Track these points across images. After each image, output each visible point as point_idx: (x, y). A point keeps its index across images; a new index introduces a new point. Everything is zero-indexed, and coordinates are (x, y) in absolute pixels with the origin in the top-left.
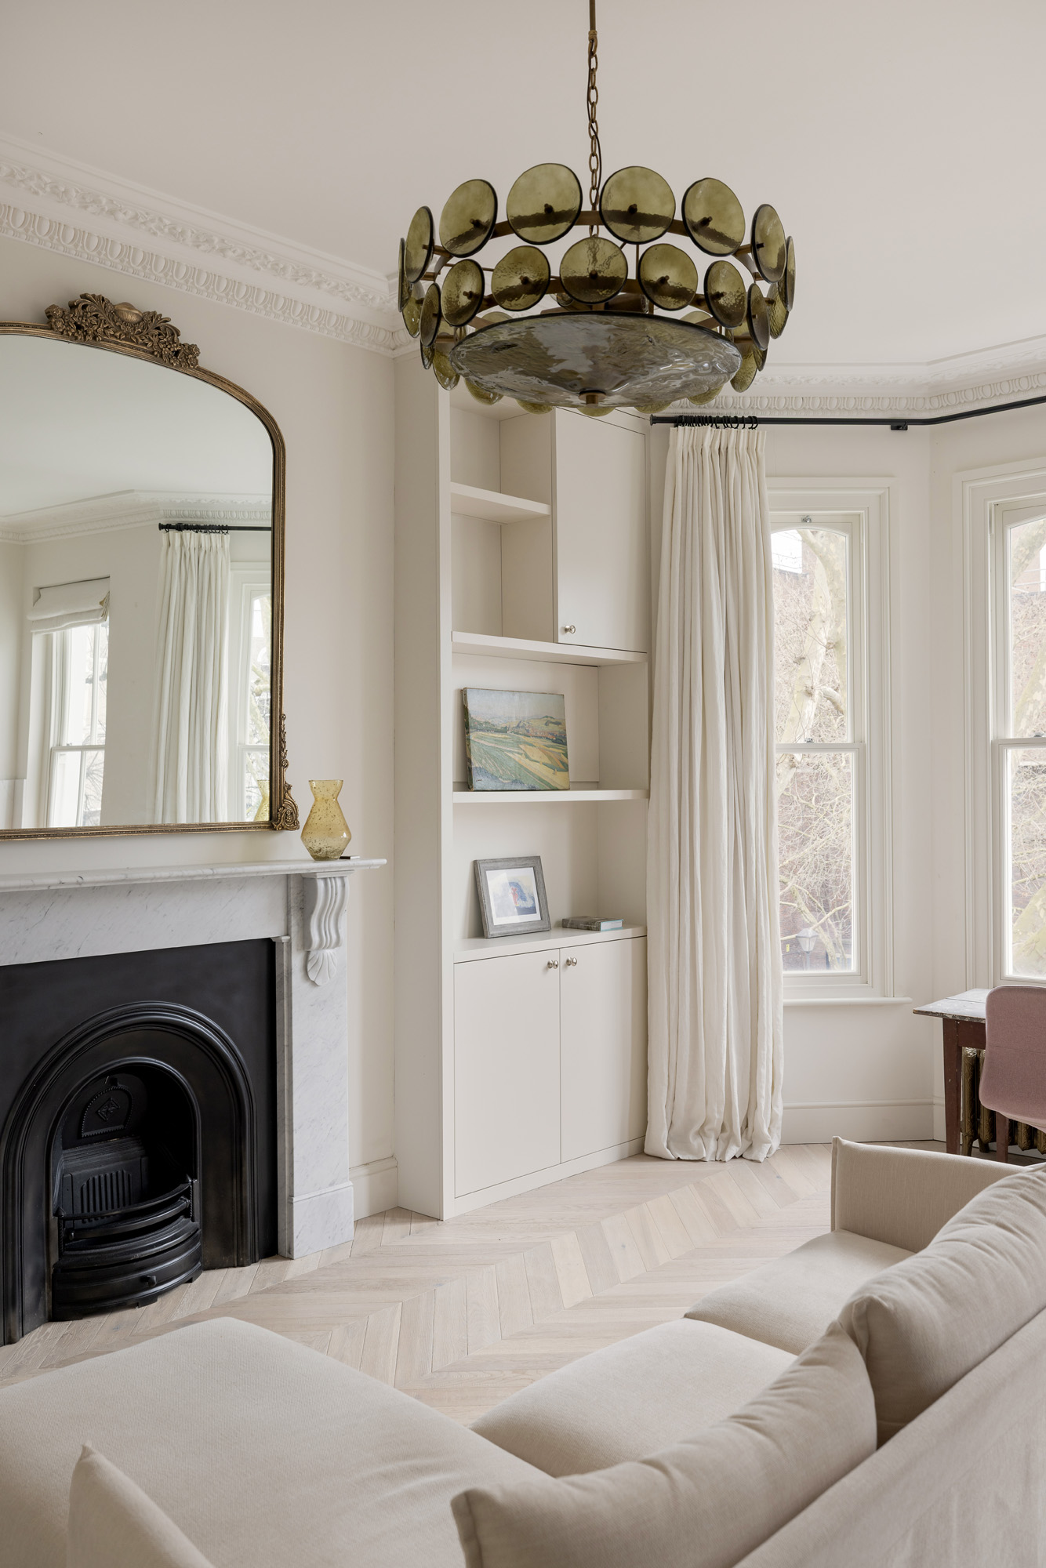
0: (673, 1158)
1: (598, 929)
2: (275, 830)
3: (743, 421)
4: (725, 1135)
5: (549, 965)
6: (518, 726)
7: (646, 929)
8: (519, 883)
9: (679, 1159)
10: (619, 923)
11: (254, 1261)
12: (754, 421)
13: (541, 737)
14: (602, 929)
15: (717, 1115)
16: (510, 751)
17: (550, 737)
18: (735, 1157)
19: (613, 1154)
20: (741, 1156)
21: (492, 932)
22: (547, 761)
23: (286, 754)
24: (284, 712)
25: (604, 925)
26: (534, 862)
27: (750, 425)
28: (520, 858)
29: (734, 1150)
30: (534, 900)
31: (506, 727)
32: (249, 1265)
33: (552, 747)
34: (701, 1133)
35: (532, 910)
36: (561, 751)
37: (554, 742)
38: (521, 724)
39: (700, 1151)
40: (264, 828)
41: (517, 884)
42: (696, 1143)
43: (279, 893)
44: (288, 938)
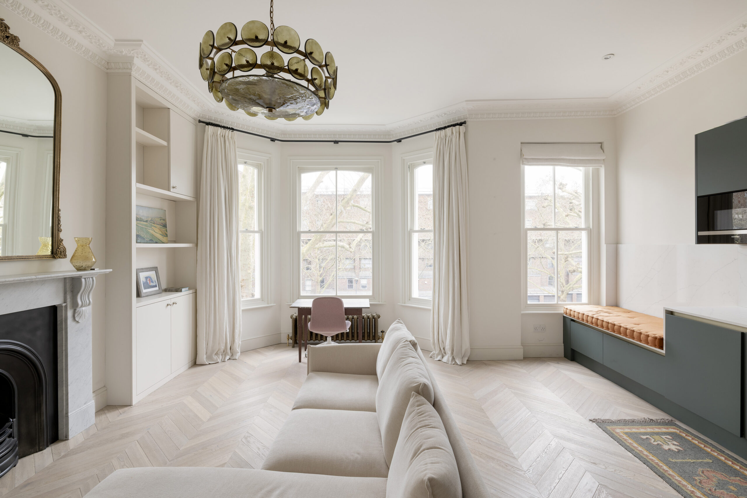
0: (208, 364)
1: (181, 291)
2: (56, 258)
3: (229, 128)
4: (224, 353)
5: (168, 305)
6: (151, 220)
7: (196, 290)
8: (151, 277)
9: (210, 364)
10: (187, 289)
11: (47, 446)
12: (233, 129)
13: (158, 224)
14: (182, 291)
15: (222, 347)
16: (148, 229)
17: (161, 224)
18: (228, 360)
19: (187, 367)
20: (230, 359)
21: (143, 295)
22: (161, 233)
23: (61, 226)
24: (60, 208)
25: (183, 290)
26: (155, 269)
27: (232, 130)
28: (151, 268)
29: (228, 357)
30: (156, 282)
31: (147, 220)
32: (45, 449)
33: (162, 228)
34: (217, 354)
35: (155, 286)
36: (165, 230)
37: (163, 226)
38: (152, 220)
39: (217, 359)
40: (50, 257)
41: (150, 277)
42: (215, 357)
43: (61, 285)
44: (66, 304)
